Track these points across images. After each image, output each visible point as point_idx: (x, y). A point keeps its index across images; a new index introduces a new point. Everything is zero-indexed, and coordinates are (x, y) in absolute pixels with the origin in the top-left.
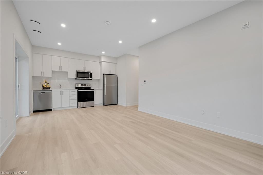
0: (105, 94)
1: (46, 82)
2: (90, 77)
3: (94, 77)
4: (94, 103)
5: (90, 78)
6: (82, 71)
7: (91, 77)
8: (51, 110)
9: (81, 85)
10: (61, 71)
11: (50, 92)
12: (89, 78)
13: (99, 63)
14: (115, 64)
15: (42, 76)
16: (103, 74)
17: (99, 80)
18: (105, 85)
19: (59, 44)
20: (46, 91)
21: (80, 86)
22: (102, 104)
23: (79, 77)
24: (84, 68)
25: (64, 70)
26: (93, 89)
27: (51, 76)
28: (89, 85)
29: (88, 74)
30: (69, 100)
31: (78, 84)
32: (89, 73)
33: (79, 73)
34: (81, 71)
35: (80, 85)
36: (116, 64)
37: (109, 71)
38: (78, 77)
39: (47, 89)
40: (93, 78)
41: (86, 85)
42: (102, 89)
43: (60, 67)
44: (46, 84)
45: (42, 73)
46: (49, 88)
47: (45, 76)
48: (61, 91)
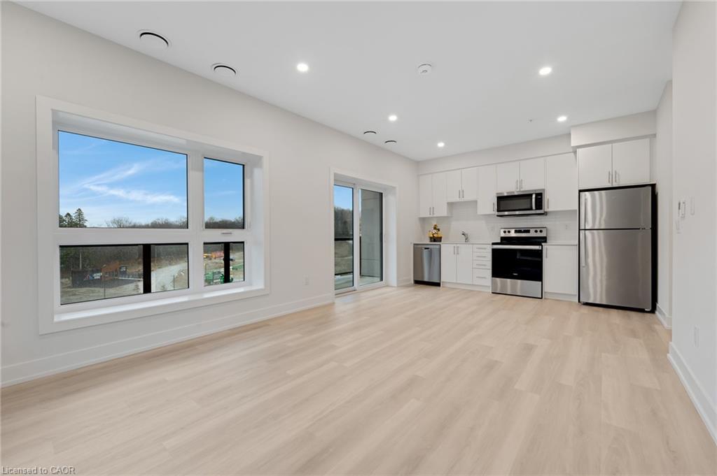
1: (435, 228)
2: (534, 208)
3: (551, 204)
4: (542, 286)
5: (537, 209)
6: (508, 193)
7: (536, 206)
8: (438, 285)
9: (516, 232)
10: (462, 200)
11: (438, 247)
12: (531, 209)
13: (573, 155)
14: (648, 140)
15: (431, 216)
16: (581, 192)
18: (583, 229)
19: (441, 145)
20: (434, 246)
21: (513, 234)
22: (576, 295)
23: (502, 209)
24: (520, 182)
25: (467, 198)
27: (445, 215)
28: (539, 230)
29: (525, 200)
31: (507, 231)
32: (531, 195)
33: (501, 199)
34: (506, 195)
35: (513, 231)
37: (610, 176)
38: (498, 211)
39: (435, 241)
40: (547, 210)
41: (532, 231)
42: (577, 243)
43: (461, 193)
44: (435, 231)
45: (432, 210)
46: (439, 239)
47: (435, 216)
48: (455, 245)
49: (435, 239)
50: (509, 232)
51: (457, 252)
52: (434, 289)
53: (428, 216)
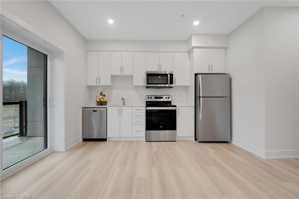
0: (200, 117)
1: (101, 94)
2: (169, 83)
3: (178, 81)
4: (176, 134)
7: (171, 82)
8: (105, 140)
9: (155, 98)
10: (122, 74)
11: (105, 109)
12: (167, 84)
13: (187, 54)
14: (224, 50)
15: (98, 84)
16: (196, 75)
17: (187, 88)
18: (200, 97)
20: (102, 108)
21: (153, 100)
22: (193, 137)
23: (149, 82)
24: (160, 66)
25: (126, 73)
26: (175, 106)
27: (109, 85)
28: (169, 98)
29: (165, 78)
30: (132, 125)
31: (150, 97)
32: (167, 75)
35: (153, 97)
36: (226, 48)
37: (209, 67)
38: (147, 84)
39: (101, 105)
40: (176, 85)
41: (164, 97)
42: (194, 105)
43: (122, 69)
44: (101, 97)
45: (98, 79)
46: (105, 103)
47: (100, 85)
48: (119, 108)
49: (102, 103)
50: (151, 98)
51: (120, 113)
52: (102, 144)
53: (95, 84)
